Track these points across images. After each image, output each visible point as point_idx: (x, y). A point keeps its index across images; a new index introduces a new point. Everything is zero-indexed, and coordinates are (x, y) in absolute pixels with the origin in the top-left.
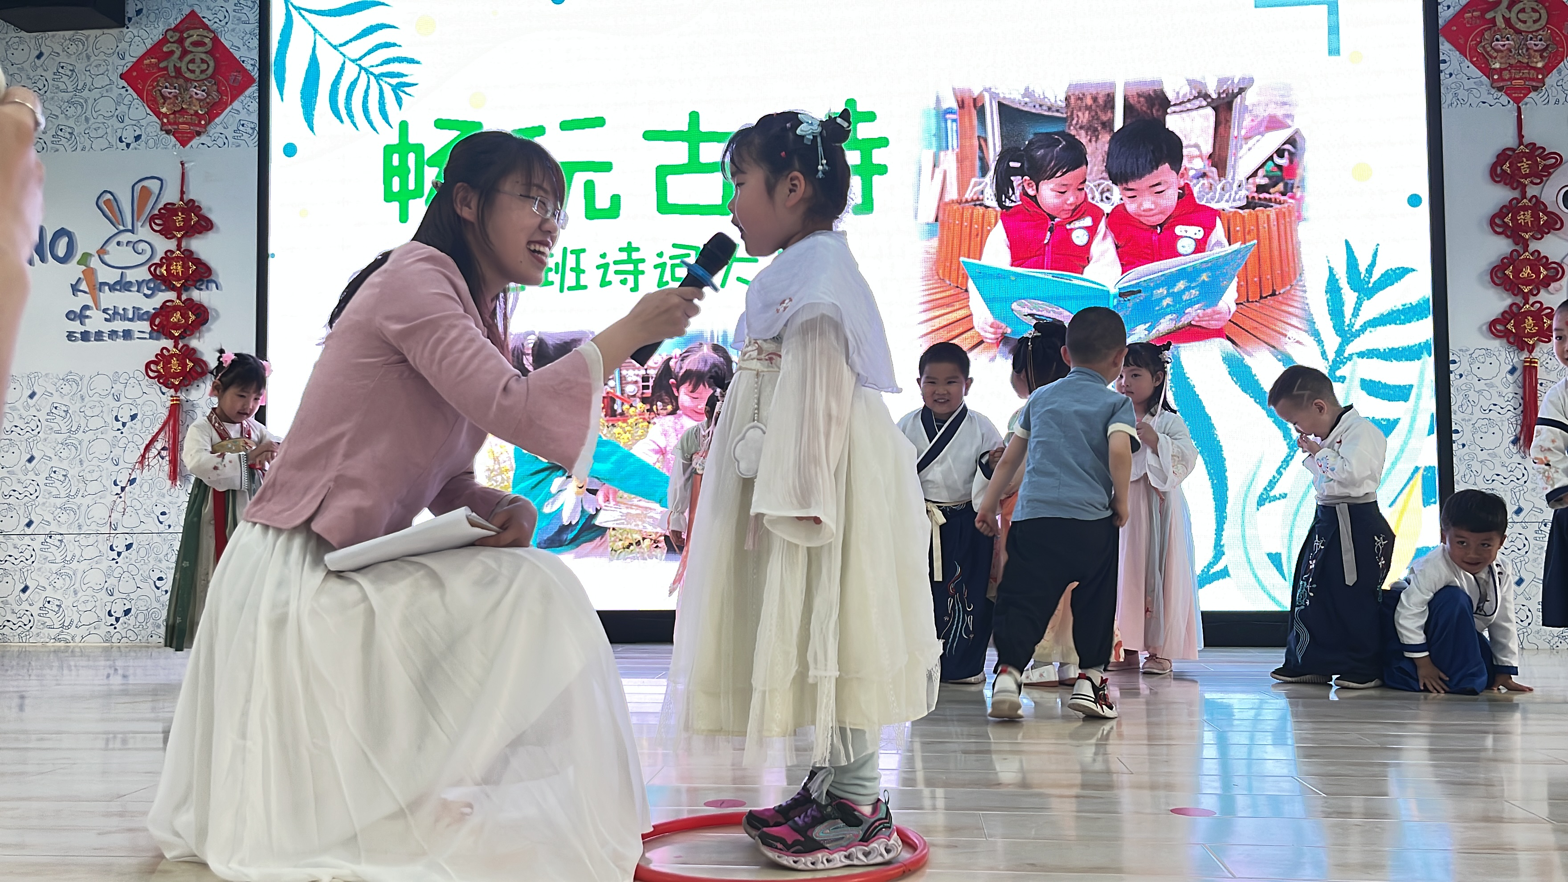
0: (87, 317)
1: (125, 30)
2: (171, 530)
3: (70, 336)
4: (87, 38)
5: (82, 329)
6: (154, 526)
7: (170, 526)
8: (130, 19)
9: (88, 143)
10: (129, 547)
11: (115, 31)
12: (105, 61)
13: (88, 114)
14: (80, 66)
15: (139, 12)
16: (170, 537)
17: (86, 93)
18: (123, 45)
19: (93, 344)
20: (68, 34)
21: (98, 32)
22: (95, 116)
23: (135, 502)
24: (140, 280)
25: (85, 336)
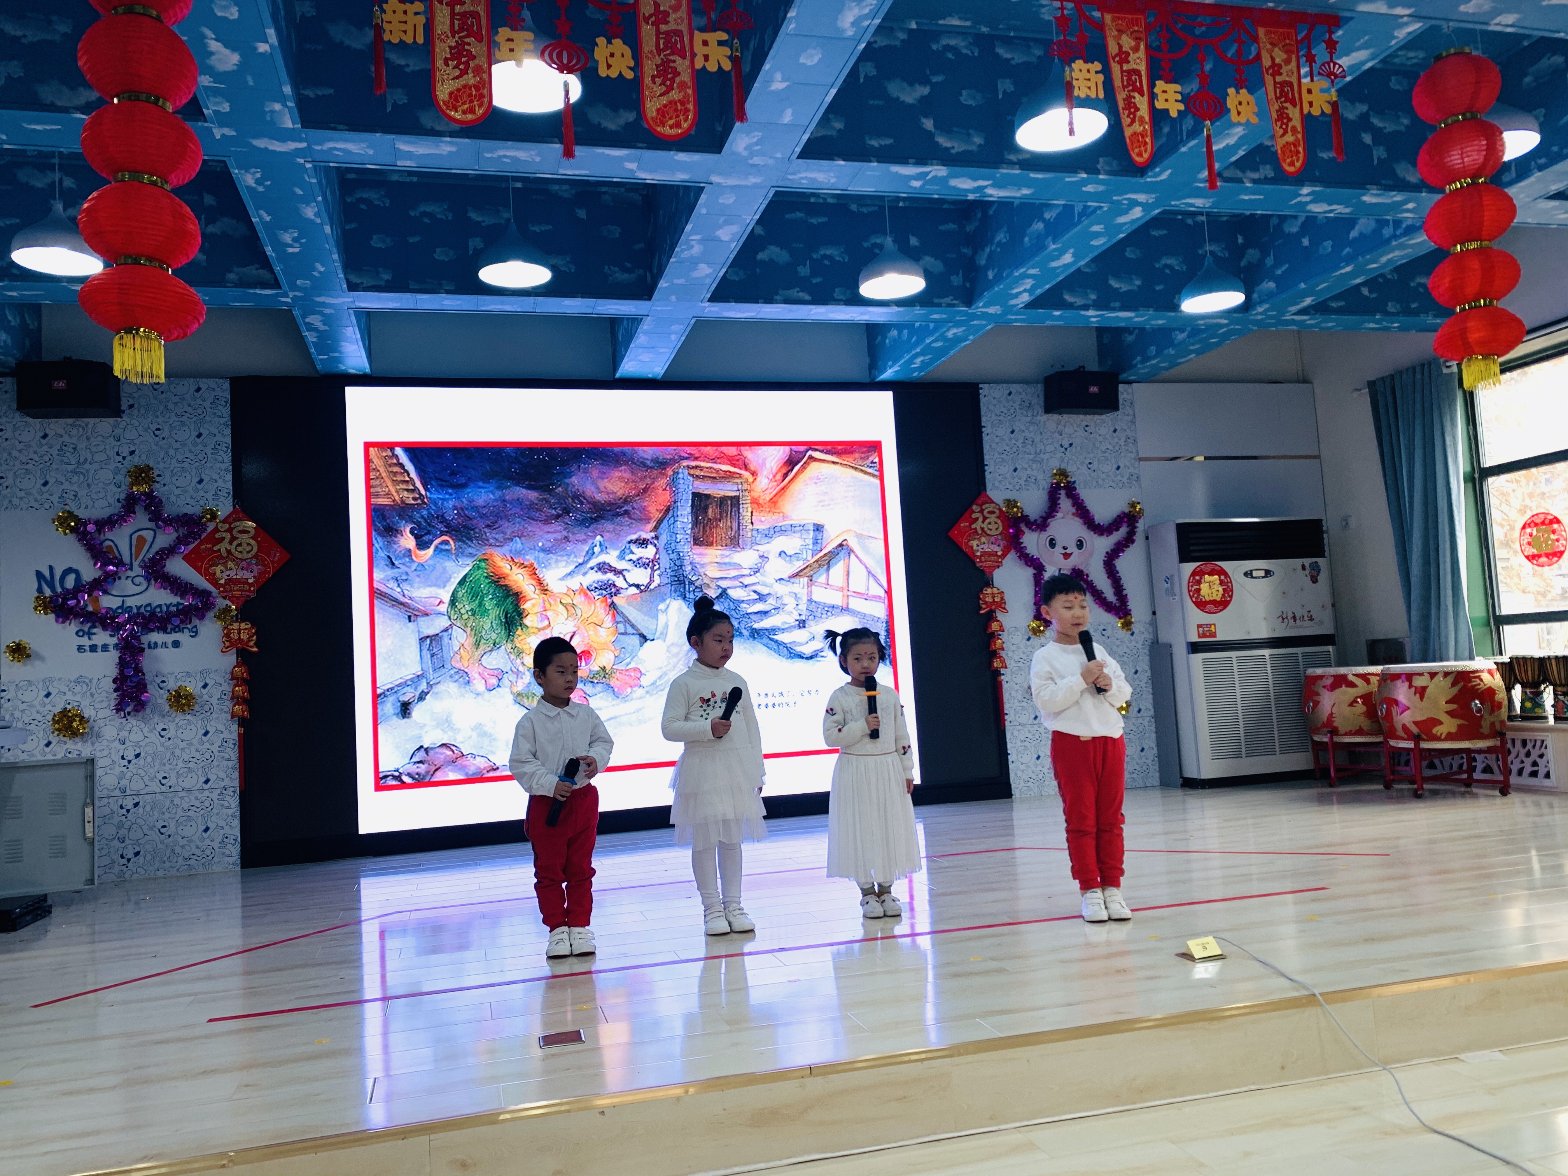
0: (94, 634)
1: (119, 419)
2: (172, 790)
3: (80, 648)
4: (87, 425)
5: (91, 643)
6: (155, 787)
7: (170, 787)
8: (124, 412)
9: (90, 503)
10: (136, 805)
11: (111, 420)
12: (102, 442)
13: (90, 481)
14: (82, 445)
15: (131, 406)
16: (170, 795)
17: (87, 466)
18: (118, 431)
19: (100, 654)
20: (70, 421)
21: (97, 420)
22: (96, 482)
23: (140, 771)
24: (139, 605)
25: (93, 649)
